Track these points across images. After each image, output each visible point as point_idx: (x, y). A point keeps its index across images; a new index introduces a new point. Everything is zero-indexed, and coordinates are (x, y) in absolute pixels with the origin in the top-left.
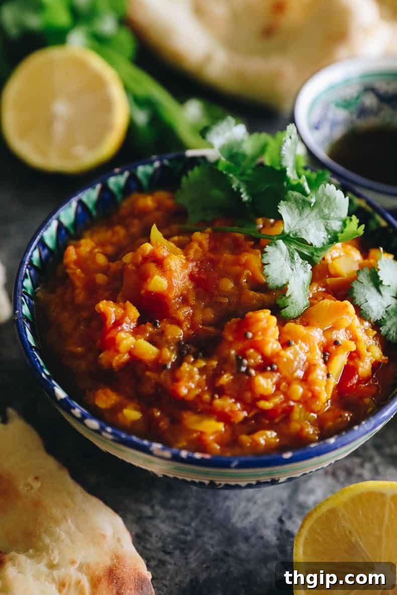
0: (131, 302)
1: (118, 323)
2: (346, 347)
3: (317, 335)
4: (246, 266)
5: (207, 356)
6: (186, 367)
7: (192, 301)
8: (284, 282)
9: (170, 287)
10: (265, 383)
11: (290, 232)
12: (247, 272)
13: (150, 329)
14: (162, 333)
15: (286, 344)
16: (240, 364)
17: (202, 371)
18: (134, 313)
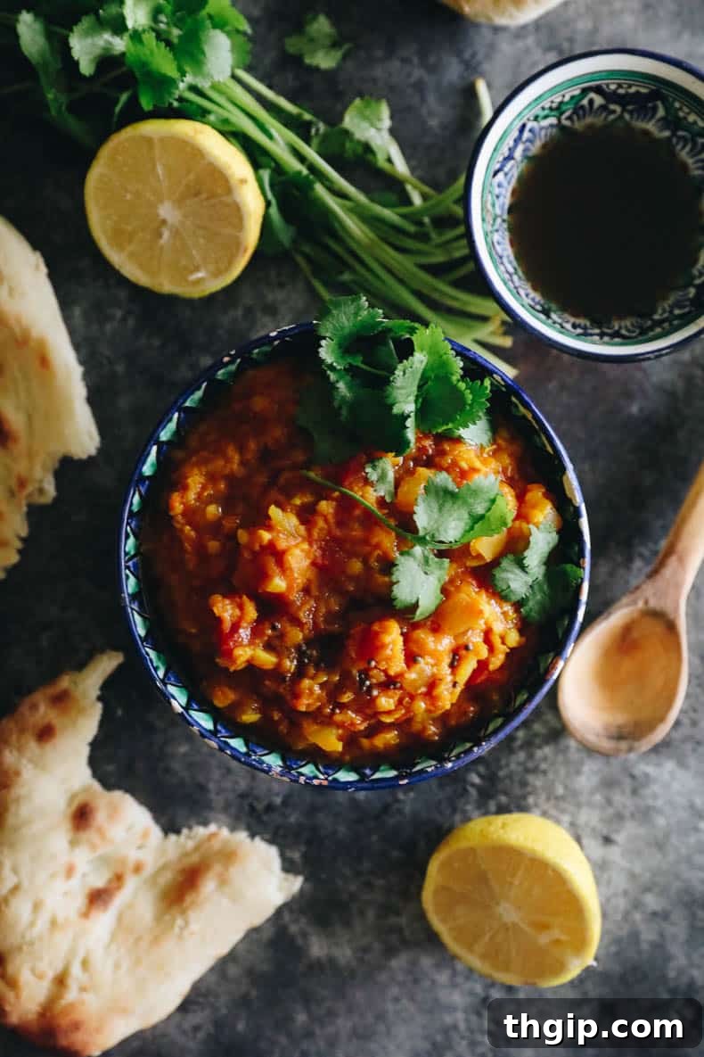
0: (248, 597)
1: (236, 627)
2: (477, 654)
3: (446, 643)
4: (377, 546)
5: (330, 669)
6: (306, 683)
7: (315, 592)
8: (414, 601)
9: (290, 587)
10: (386, 702)
11: (426, 534)
12: (378, 552)
13: (270, 632)
14: (282, 636)
15: (411, 659)
16: (362, 682)
17: (322, 686)
18: (251, 612)
